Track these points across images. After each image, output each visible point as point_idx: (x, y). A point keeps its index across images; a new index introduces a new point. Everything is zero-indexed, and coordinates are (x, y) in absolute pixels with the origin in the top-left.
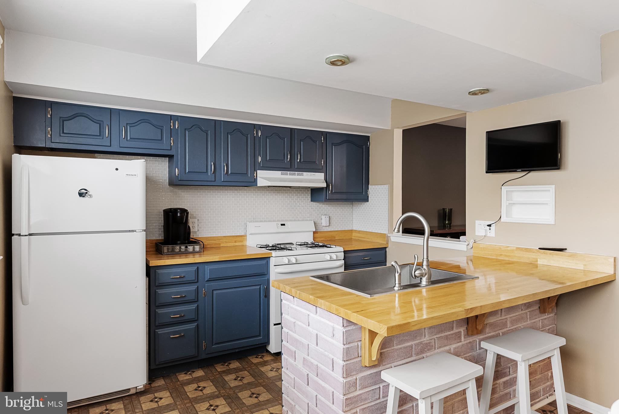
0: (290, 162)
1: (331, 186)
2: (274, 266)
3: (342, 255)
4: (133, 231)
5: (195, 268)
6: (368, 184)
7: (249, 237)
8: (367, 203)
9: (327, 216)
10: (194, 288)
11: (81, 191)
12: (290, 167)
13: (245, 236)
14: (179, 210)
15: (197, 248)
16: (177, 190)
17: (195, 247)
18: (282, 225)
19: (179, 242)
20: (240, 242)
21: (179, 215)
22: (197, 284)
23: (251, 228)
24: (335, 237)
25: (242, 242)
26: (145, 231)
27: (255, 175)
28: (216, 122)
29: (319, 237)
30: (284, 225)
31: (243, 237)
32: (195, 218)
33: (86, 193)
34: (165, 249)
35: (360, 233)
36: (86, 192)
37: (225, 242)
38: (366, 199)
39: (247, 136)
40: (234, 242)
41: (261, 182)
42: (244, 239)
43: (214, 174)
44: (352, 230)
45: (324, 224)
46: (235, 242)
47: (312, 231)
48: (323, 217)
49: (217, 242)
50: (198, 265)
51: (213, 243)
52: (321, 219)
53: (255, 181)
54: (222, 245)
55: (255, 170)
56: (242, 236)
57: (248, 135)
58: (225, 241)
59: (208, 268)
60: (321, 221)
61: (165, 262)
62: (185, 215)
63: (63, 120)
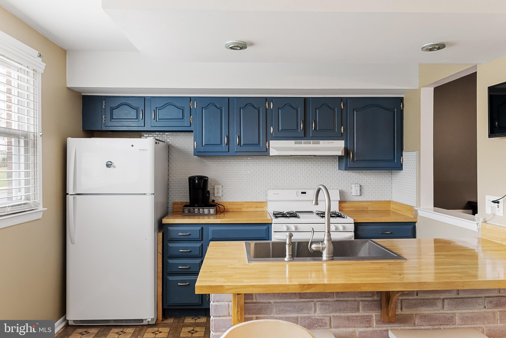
0: (303, 131)
1: (351, 154)
2: (274, 232)
3: (352, 227)
4: (144, 194)
5: (199, 228)
6: (402, 150)
7: (269, 203)
8: (402, 171)
9: (357, 185)
10: (198, 245)
11: (107, 163)
12: (303, 136)
13: (266, 202)
14: (197, 178)
15: (212, 211)
16: (204, 160)
17: (211, 210)
18: (302, 193)
19: (196, 205)
20: (261, 208)
21: (197, 181)
22: (202, 242)
23: (271, 195)
24: (367, 208)
25: (263, 208)
26: (153, 194)
27: (267, 145)
28: (230, 99)
29: (347, 207)
30: (305, 193)
31: (264, 203)
32: (220, 184)
33: (111, 164)
34: (186, 211)
35: (396, 204)
36: (111, 163)
37: (246, 207)
38: (400, 167)
39: (259, 108)
40: (255, 207)
41: (272, 152)
42: (264, 205)
43: (227, 146)
44: (390, 201)
45: (354, 194)
46: (256, 208)
47: (337, 201)
48: (353, 186)
49: (239, 207)
50: (203, 226)
51: (235, 207)
52: (351, 188)
53: (267, 150)
54: (243, 210)
55: (267, 140)
56: (262, 202)
57: (260, 108)
58: (247, 206)
59: (211, 228)
60: (352, 190)
61: (174, 221)
62: (202, 182)
63: (112, 109)
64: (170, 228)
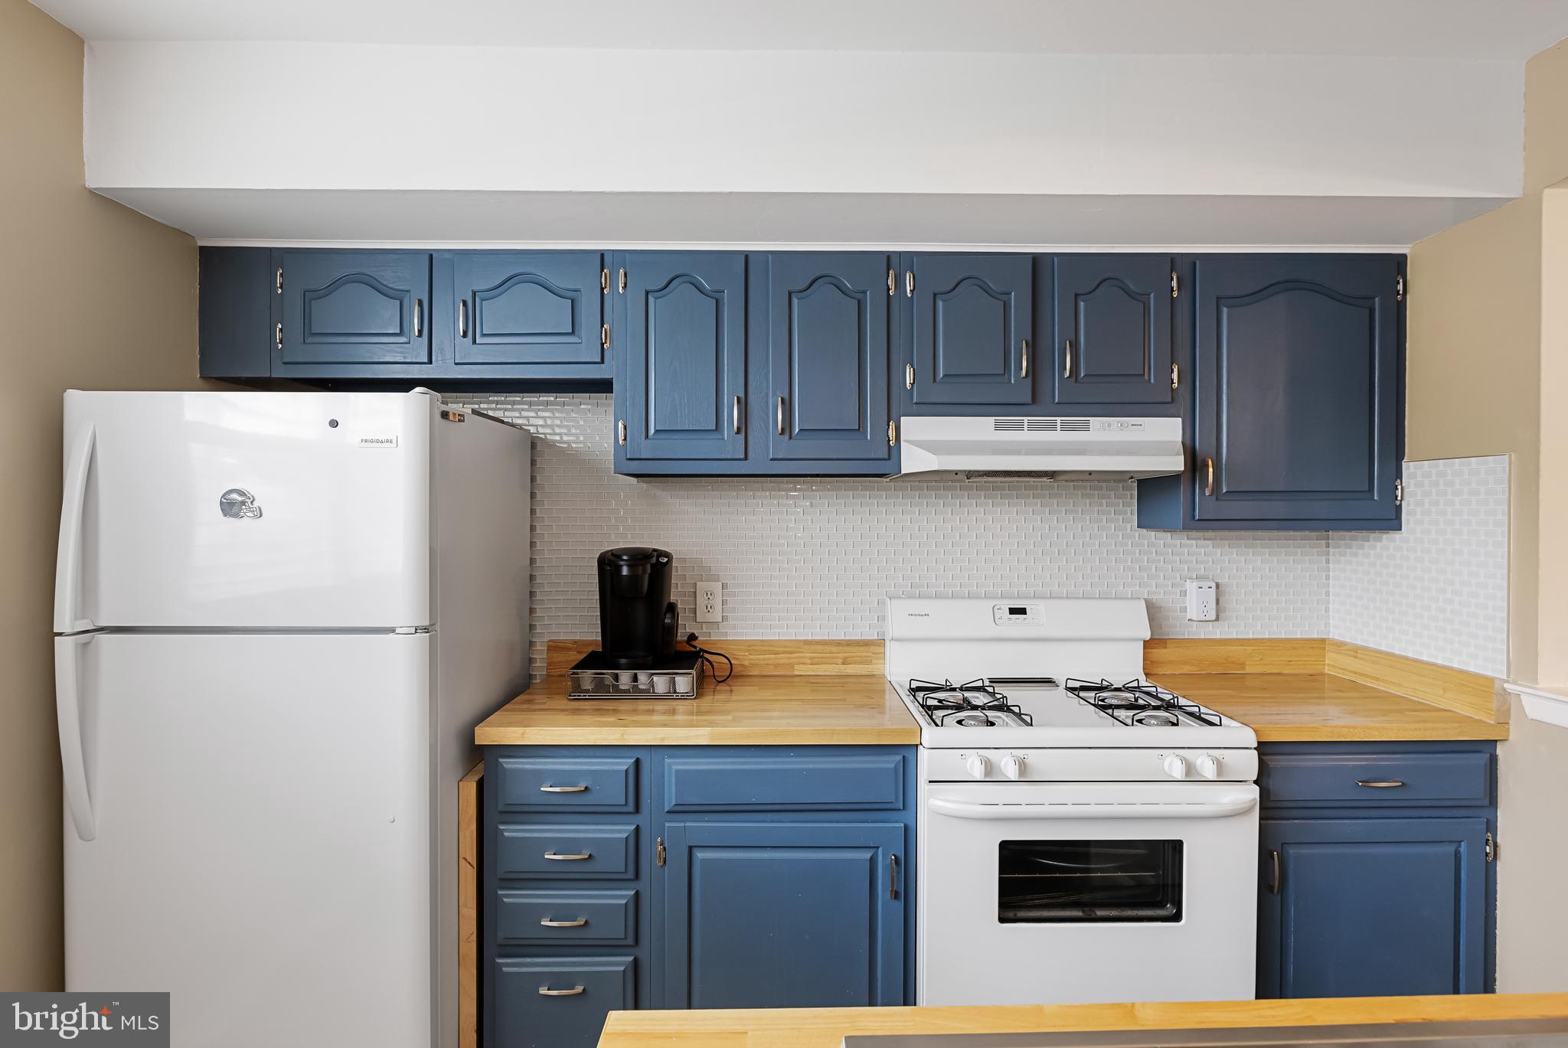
0: (1029, 380)
1: (1211, 470)
2: (930, 782)
3: (1249, 765)
5: (626, 763)
6: (1400, 455)
7: (892, 650)
8: (1396, 536)
9: (1205, 584)
10: (620, 831)
11: (227, 497)
12: (1029, 399)
13: (881, 643)
14: (625, 558)
15: (684, 682)
16: (659, 493)
17: (678, 679)
18: (1013, 611)
20: (860, 663)
21: (625, 571)
22: (638, 819)
23: (899, 619)
24: (1243, 665)
25: (869, 662)
26: (426, 630)
27: (892, 433)
28: (751, 259)
29: (1171, 662)
30: (1022, 611)
31: (874, 646)
32: (716, 579)
33: (243, 503)
35: (1359, 655)
36: (240, 499)
37: (809, 661)
38: (1390, 519)
39: (860, 296)
40: (841, 661)
41: (913, 460)
42: (874, 654)
43: (742, 436)
44: (1323, 641)
45: (1193, 613)
46: (844, 664)
47: (1140, 640)
48: (1191, 586)
49: (783, 659)
50: (639, 754)
51: (770, 662)
52: (1184, 593)
53: (893, 453)
54: (799, 670)
55: (891, 416)
56: (867, 644)
57: (865, 292)
58: (811, 658)
59: (676, 765)
60: (1184, 602)
61: (523, 734)
62: (644, 571)
63: (310, 297)
64: (509, 763)
